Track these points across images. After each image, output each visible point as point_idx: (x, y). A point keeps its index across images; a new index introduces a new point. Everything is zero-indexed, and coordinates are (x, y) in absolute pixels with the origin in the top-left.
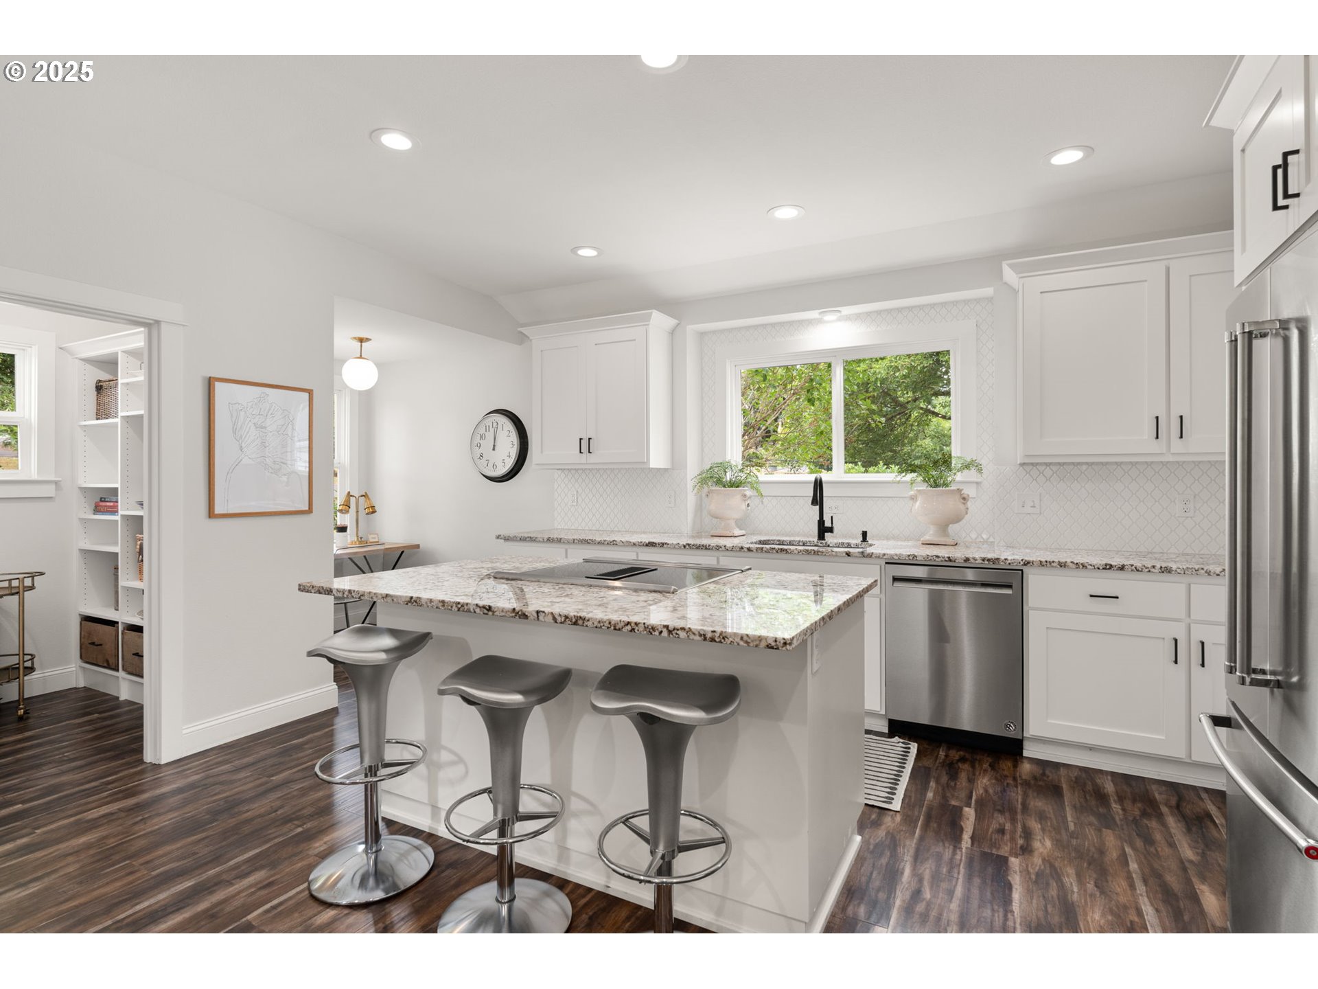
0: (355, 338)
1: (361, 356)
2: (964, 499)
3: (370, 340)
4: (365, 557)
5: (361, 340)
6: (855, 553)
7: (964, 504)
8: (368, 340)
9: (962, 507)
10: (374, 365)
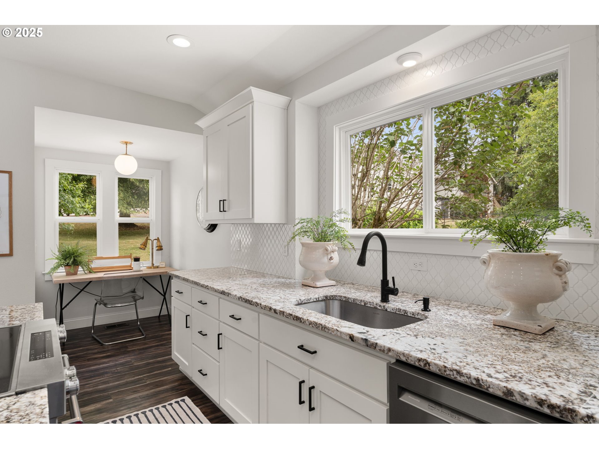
0: (123, 142)
1: (126, 153)
2: (559, 269)
3: (132, 143)
4: (160, 276)
5: (126, 143)
6: (358, 338)
7: (560, 276)
8: (131, 143)
9: (557, 281)
10: (134, 158)
